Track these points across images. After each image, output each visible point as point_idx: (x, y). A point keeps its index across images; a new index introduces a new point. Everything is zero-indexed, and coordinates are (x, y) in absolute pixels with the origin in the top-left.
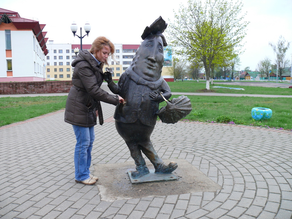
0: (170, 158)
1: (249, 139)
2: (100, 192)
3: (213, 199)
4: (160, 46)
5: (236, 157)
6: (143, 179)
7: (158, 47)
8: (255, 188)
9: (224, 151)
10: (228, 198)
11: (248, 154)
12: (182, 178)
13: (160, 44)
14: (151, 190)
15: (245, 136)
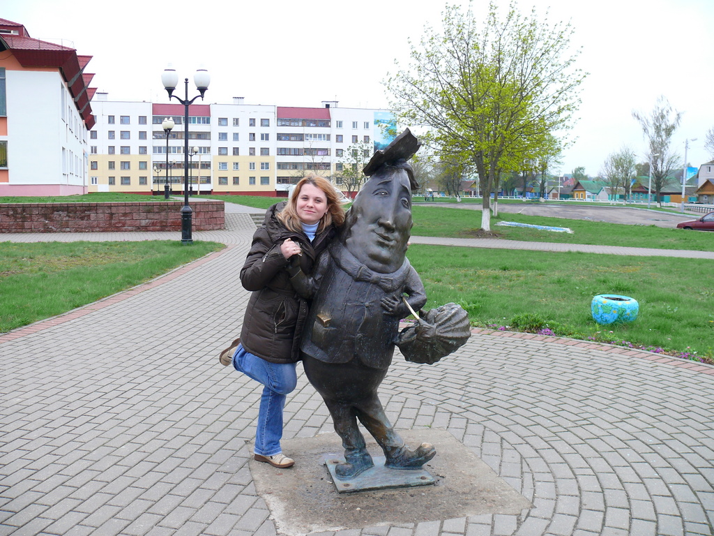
0: (414, 427)
1: (588, 378)
2: (272, 513)
3: (515, 531)
4: (405, 194)
5: (559, 425)
6: (361, 483)
7: (400, 196)
8: (602, 507)
9: (532, 410)
10: (546, 529)
11: (585, 419)
12: (444, 480)
13: (404, 190)
14: (380, 508)
15: (577, 369)
